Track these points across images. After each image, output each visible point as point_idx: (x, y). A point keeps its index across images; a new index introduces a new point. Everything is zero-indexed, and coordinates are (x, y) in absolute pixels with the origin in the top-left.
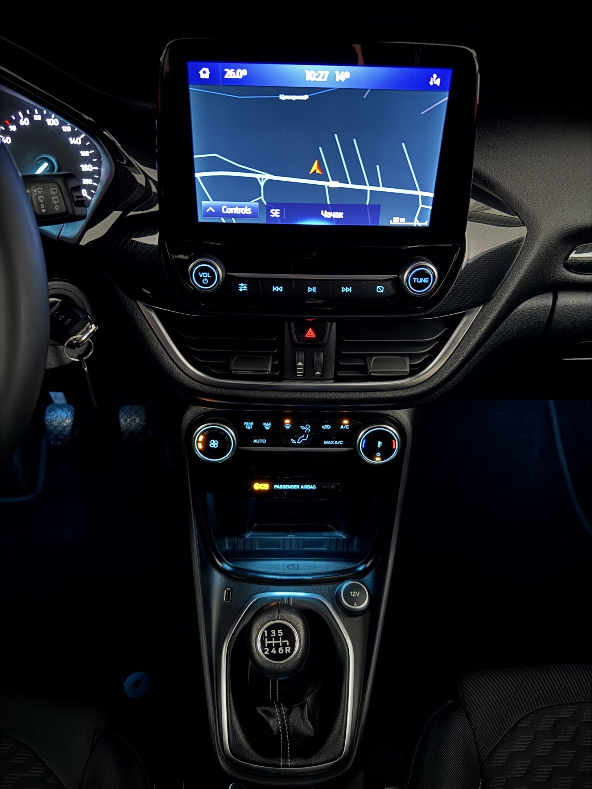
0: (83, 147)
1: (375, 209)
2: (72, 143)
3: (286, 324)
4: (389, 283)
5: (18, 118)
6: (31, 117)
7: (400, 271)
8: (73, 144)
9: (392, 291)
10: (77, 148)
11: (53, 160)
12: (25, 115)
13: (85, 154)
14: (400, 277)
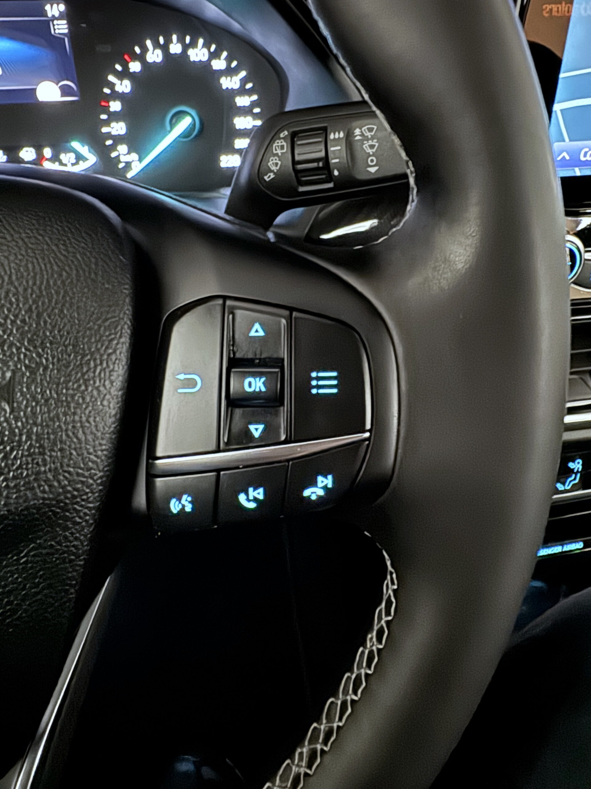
0: (242, 91)
2: (224, 87)
5: (145, 50)
6: (165, 48)
8: (227, 88)
10: (233, 93)
11: (193, 113)
12: (156, 45)
13: (242, 101)
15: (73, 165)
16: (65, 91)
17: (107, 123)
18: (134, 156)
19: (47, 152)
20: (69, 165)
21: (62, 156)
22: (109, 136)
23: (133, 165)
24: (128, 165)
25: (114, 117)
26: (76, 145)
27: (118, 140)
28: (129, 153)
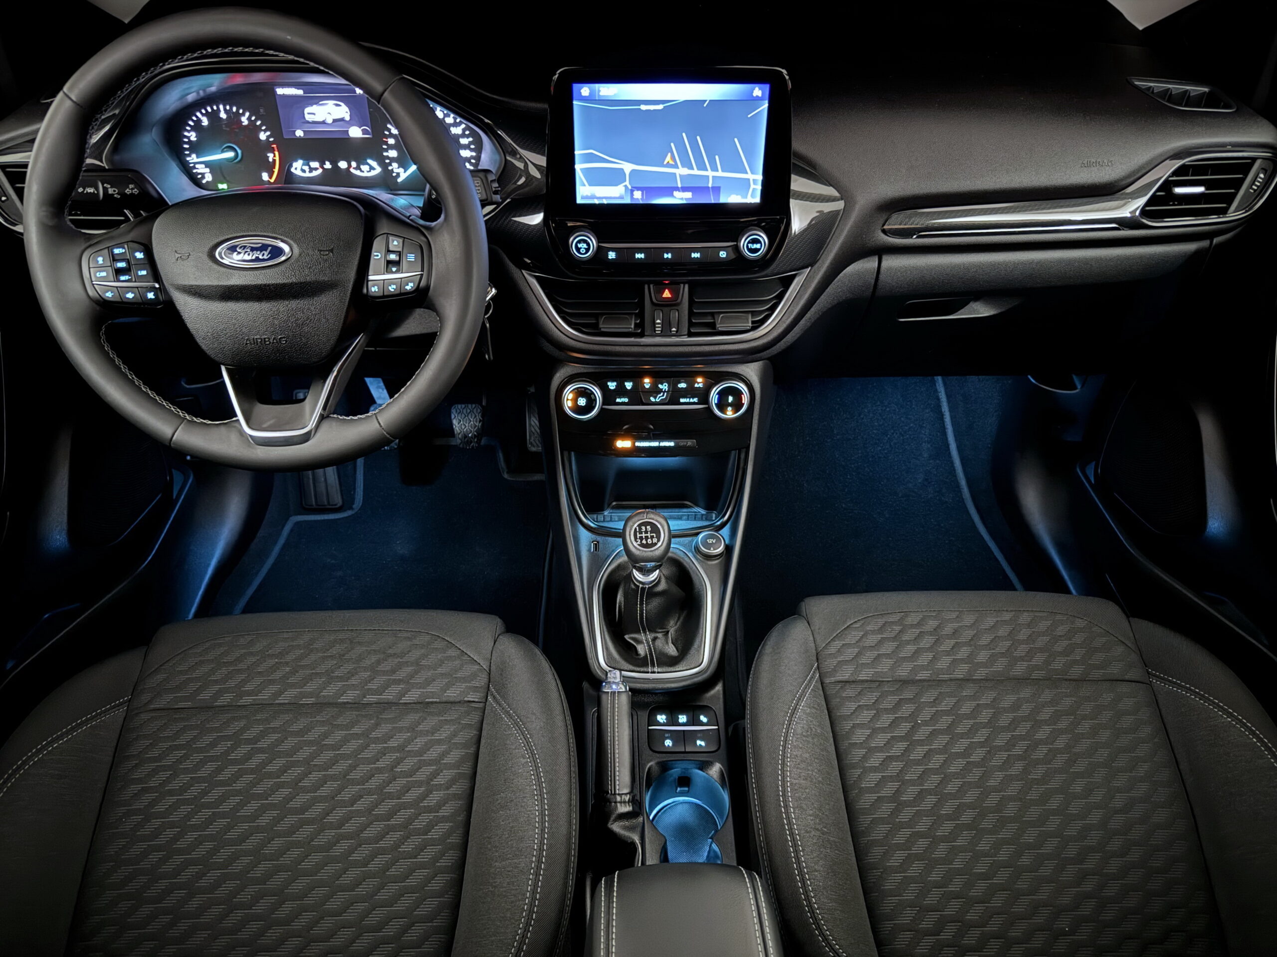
0: (463, 135)
1: (717, 190)
2: (452, 133)
3: (646, 286)
4: (730, 249)
7: (737, 239)
8: (454, 134)
9: (733, 256)
10: (457, 138)
13: (464, 141)
14: (739, 244)
15: (368, 172)
16: (364, 132)
17: (386, 150)
18: (401, 170)
19: (354, 164)
20: (365, 172)
21: (362, 167)
22: (388, 157)
23: (401, 174)
24: (398, 175)
25: (391, 147)
26: (370, 161)
27: (393, 160)
28: (398, 168)
